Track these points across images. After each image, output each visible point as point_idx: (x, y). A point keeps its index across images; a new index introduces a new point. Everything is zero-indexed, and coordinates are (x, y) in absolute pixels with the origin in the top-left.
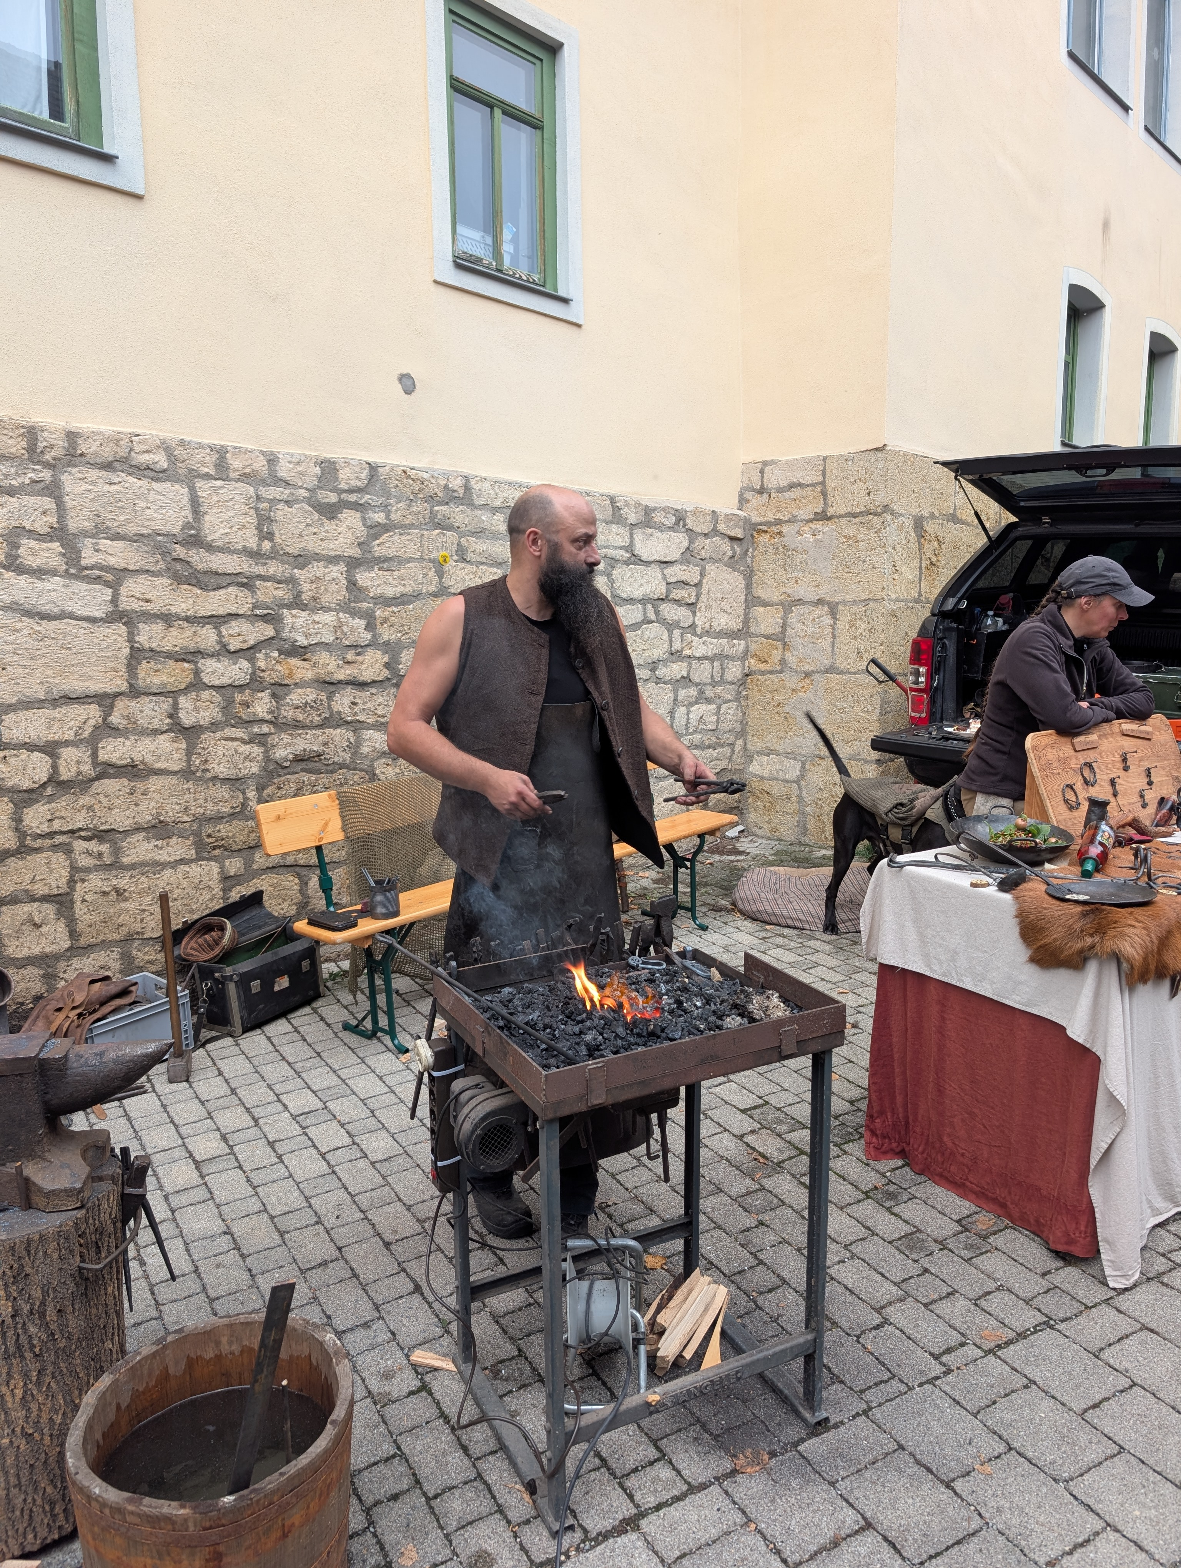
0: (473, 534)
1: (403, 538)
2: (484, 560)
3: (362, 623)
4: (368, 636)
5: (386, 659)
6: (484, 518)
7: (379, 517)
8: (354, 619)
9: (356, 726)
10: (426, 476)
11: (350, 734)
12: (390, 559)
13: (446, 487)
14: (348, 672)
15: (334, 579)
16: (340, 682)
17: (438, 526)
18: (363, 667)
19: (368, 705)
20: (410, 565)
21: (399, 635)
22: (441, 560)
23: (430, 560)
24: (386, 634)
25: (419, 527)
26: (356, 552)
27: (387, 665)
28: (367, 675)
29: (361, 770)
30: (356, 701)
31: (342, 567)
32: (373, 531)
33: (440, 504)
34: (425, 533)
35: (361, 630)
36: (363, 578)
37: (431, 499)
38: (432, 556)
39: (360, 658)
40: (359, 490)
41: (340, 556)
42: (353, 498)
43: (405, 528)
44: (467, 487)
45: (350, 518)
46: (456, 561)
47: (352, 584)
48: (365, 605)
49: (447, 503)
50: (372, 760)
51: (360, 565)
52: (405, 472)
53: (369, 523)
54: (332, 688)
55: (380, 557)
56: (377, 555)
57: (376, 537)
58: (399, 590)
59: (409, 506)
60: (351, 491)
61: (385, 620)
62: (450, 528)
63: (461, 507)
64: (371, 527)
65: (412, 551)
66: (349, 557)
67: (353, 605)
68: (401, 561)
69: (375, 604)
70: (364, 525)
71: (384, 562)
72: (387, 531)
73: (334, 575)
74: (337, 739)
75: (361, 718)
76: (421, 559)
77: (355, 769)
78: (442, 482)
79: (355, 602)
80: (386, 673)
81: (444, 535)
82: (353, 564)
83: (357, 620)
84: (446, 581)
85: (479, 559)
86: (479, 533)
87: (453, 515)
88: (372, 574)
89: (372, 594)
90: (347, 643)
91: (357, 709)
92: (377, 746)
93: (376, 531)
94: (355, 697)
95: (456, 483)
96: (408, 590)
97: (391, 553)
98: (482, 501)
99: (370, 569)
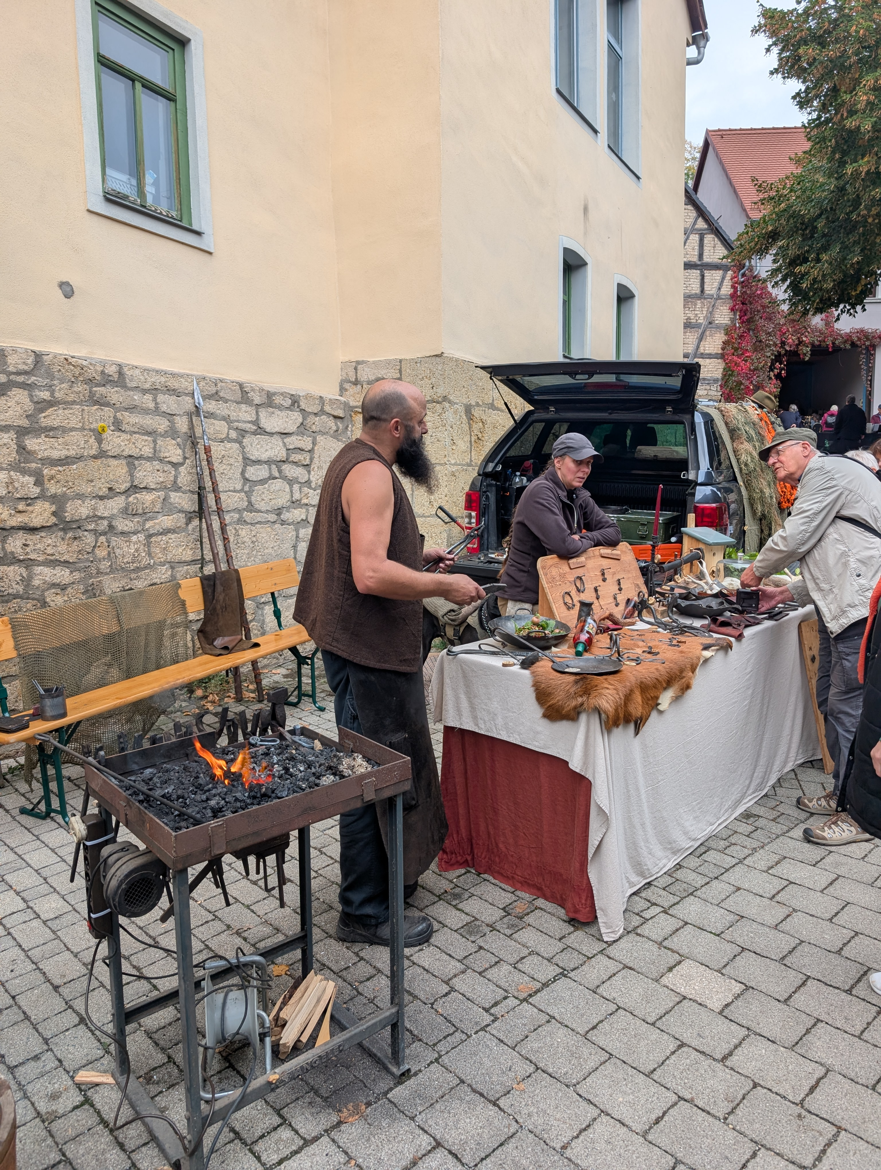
0: (126, 409)
1: (66, 411)
2: (136, 430)
3: (32, 480)
4: (37, 490)
5: (54, 508)
6: (136, 397)
7: (45, 395)
8: (24, 476)
9: (28, 563)
10: (85, 363)
11: (23, 571)
12: (56, 428)
13: (103, 372)
14: (19, 520)
15: (5, 444)
16: (13, 528)
17: (97, 403)
18: (33, 515)
19: (39, 546)
20: (73, 433)
21: (65, 489)
22: (100, 430)
23: (90, 430)
24: (53, 489)
25: (81, 403)
26: (25, 423)
27: (54, 514)
28: (37, 522)
29: (33, 599)
30: (27, 543)
31: (12, 434)
32: (39, 406)
33: (97, 385)
34: (86, 408)
35: (31, 485)
36: (31, 443)
37: (90, 381)
38: (92, 427)
39: (30, 508)
40: (26, 373)
41: (10, 426)
42: (21, 379)
43: (68, 404)
44: (121, 373)
45: (19, 395)
46: (113, 431)
47: (21, 448)
48: (34, 465)
49: (104, 385)
50: (43, 591)
51: (28, 433)
52: (66, 359)
53: (36, 399)
54: (5, 533)
55: (46, 427)
56: (43, 425)
57: (42, 411)
58: (64, 453)
59: (71, 387)
60: (18, 373)
61: (52, 478)
62: (107, 405)
63: (116, 389)
64: (37, 403)
65: (74, 422)
66: (19, 426)
67: (22, 465)
68: (65, 430)
69: (43, 464)
70: (31, 401)
71: (50, 431)
72: (52, 406)
73: (5, 441)
74: (11, 574)
75: (32, 556)
76: (83, 429)
77: (28, 598)
78: (100, 369)
79: (24, 462)
80: (54, 520)
81: (102, 410)
82: (22, 432)
83: (27, 478)
84: (105, 446)
85: (132, 429)
86: (132, 409)
87: (109, 395)
88: (40, 440)
89: (39, 457)
90: (18, 496)
91: (28, 549)
92: (47, 579)
93: (42, 406)
94: (26, 540)
95: (112, 370)
96: (72, 453)
97: (56, 424)
98: (134, 385)
99: (38, 436)
